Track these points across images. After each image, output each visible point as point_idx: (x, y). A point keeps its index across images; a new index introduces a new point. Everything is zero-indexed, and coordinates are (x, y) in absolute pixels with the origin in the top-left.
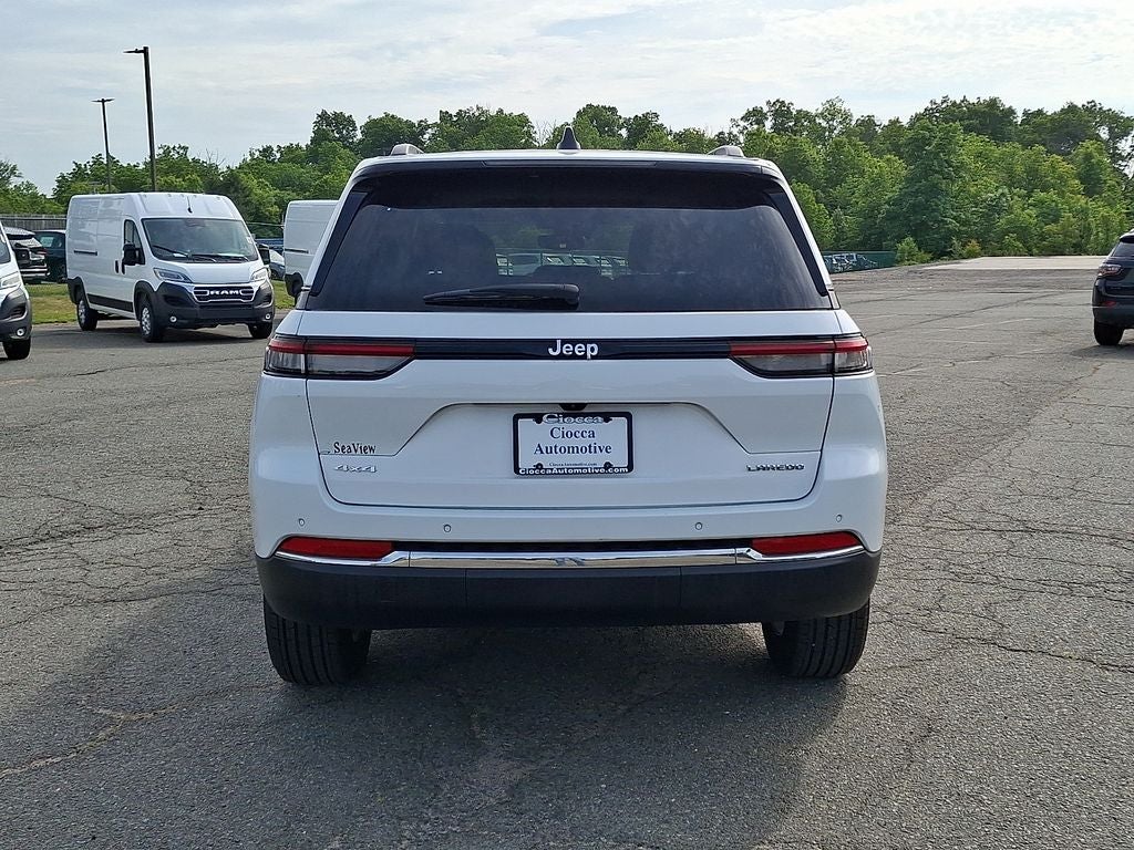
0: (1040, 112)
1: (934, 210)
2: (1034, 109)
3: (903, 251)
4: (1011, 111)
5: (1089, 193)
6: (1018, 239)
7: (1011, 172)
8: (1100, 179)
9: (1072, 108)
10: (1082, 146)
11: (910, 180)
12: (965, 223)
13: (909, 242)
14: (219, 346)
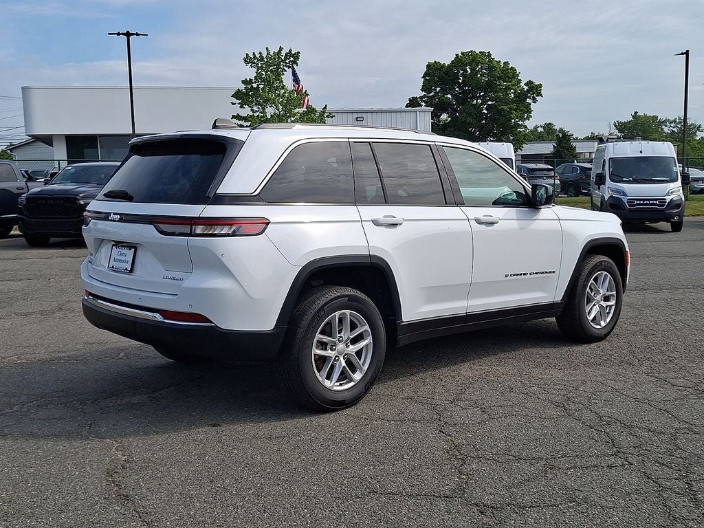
14: (657, 235)
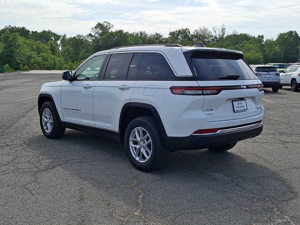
0: (36, 32)
1: (13, 57)
2: (34, 31)
3: (6, 68)
4: (29, 31)
5: (53, 54)
6: (37, 65)
7: (32, 47)
8: (55, 51)
9: (44, 32)
10: (49, 42)
11: (5, 48)
12: (22, 61)
13: (7, 66)
